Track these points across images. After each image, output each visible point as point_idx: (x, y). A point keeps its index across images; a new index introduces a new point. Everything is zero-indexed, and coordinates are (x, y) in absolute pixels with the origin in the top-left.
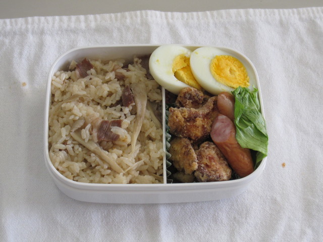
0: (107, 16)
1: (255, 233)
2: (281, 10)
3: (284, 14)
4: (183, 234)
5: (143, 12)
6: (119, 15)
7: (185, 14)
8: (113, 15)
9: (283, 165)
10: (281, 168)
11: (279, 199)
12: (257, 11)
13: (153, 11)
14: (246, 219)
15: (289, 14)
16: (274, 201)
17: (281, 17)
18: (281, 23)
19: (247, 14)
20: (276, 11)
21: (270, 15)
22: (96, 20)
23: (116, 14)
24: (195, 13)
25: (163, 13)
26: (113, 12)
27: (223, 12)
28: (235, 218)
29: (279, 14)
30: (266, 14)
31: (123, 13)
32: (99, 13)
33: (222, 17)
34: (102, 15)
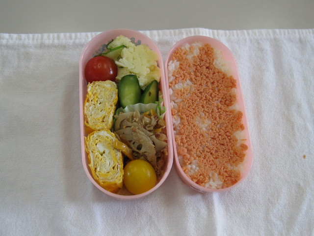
0: (167, 31)
1: (284, 212)
2: (300, 30)
3: (303, 33)
4: (230, 213)
5: (196, 29)
6: (177, 31)
7: (227, 32)
8: (172, 31)
9: (304, 157)
10: (303, 159)
11: (302, 184)
12: (282, 31)
13: (204, 29)
14: (277, 200)
15: (306, 33)
16: (299, 186)
17: (300, 35)
18: (301, 41)
19: (274, 33)
20: (296, 31)
21: (292, 34)
22: (159, 35)
23: (175, 30)
24: (235, 31)
25: (211, 31)
26: (172, 29)
27: (256, 31)
28: (269, 199)
29: (299, 33)
30: (289, 33)
31: (180, 30)
32: (161, 29)
33: (255, 34)
34: (163, 31)
